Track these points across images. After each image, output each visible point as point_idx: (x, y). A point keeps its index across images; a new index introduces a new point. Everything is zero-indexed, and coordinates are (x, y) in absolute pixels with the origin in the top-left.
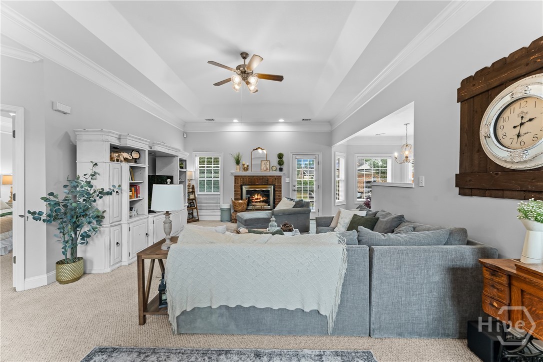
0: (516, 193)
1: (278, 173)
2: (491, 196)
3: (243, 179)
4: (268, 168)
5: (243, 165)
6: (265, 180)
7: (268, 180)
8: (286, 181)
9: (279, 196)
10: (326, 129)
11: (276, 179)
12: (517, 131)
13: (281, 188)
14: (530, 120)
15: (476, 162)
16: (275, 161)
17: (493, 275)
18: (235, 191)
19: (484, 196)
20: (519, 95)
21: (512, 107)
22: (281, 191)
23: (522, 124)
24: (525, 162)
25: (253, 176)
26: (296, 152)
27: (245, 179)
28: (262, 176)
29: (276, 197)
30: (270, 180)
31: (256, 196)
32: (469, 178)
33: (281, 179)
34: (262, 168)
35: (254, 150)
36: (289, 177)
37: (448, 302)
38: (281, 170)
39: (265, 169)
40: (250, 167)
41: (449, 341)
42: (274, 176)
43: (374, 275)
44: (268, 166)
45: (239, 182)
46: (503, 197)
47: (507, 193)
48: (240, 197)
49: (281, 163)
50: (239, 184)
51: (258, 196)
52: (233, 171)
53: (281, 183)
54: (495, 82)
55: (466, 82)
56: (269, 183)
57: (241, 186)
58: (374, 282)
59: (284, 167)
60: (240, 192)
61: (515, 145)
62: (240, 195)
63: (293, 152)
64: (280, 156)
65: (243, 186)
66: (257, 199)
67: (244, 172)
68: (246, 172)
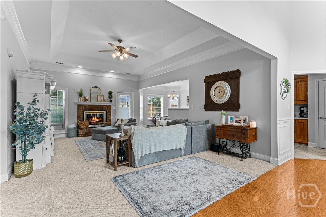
0: (218, 110)
1: (109, 104)
2: (213, 111)
3: (85, 107)
4: (103, 100)
5: (84, 97)
6: (100, 108)
7: (102, 108)
8: (114, 109)
9: (110, 118)
10: (136, 79)
11: (107, 107)
12: (218, 94)
13: (111, 113)
14: (221, 92)
15: (209, 101)
16: (107, 96)
17: (218, 128)
18: (78, 115)
19: (211, 111)
20: (219, 85)
21: (218, 88)
22: (111, 114)
23: (220, 92)
24: (220, 102)
25: (92, 105)
26: (120, 91)
27: (86, 107)
28: (99, 105)
29: (108, 118)
30: (104, 108)
31: (94, 119)
32: (207, 106)
33: (111, 107)
34: (98, 100)
35: (92, 87)
36: (115, 106)
37: (207, 140)
38: (111, 101)
39: (100, 100)
40: (89, 99)
41: (208, 151)
42: (106, 105)
43: (193, 135)
44: (102, 99)
45: (82, 109)
46: (216, 111)
47: (217, 110)
48: (82, 119)
49: (110, 97)
50: (82, 110)
51: (95, 118)
52: (76, 101)
53: (111, 110)
54: (214, 80)
55: (206, 78)
56: (103, 109)
57: (83, 112)
58: (193, 137)
59: (113, 99)
60: (82, 116)
61: (218, 97)
62: (82, 118)
63: (117, 91)
64: (110, 93)
65: (84, 112)
66: (95, 120)
67: (85, 102)
68: (87, 102)
